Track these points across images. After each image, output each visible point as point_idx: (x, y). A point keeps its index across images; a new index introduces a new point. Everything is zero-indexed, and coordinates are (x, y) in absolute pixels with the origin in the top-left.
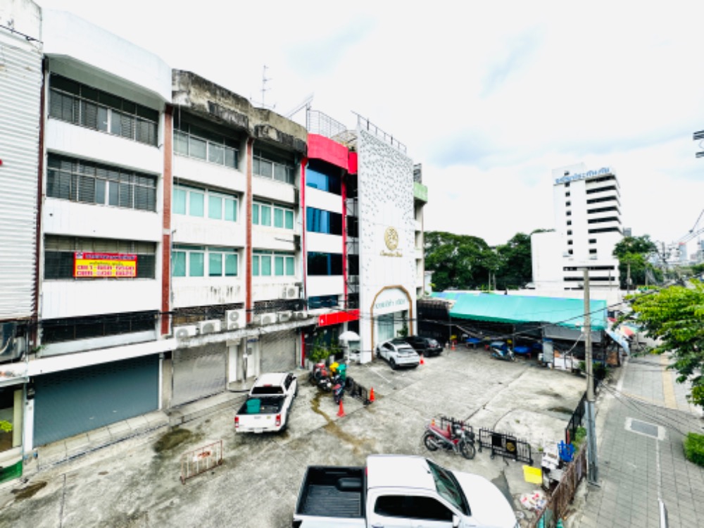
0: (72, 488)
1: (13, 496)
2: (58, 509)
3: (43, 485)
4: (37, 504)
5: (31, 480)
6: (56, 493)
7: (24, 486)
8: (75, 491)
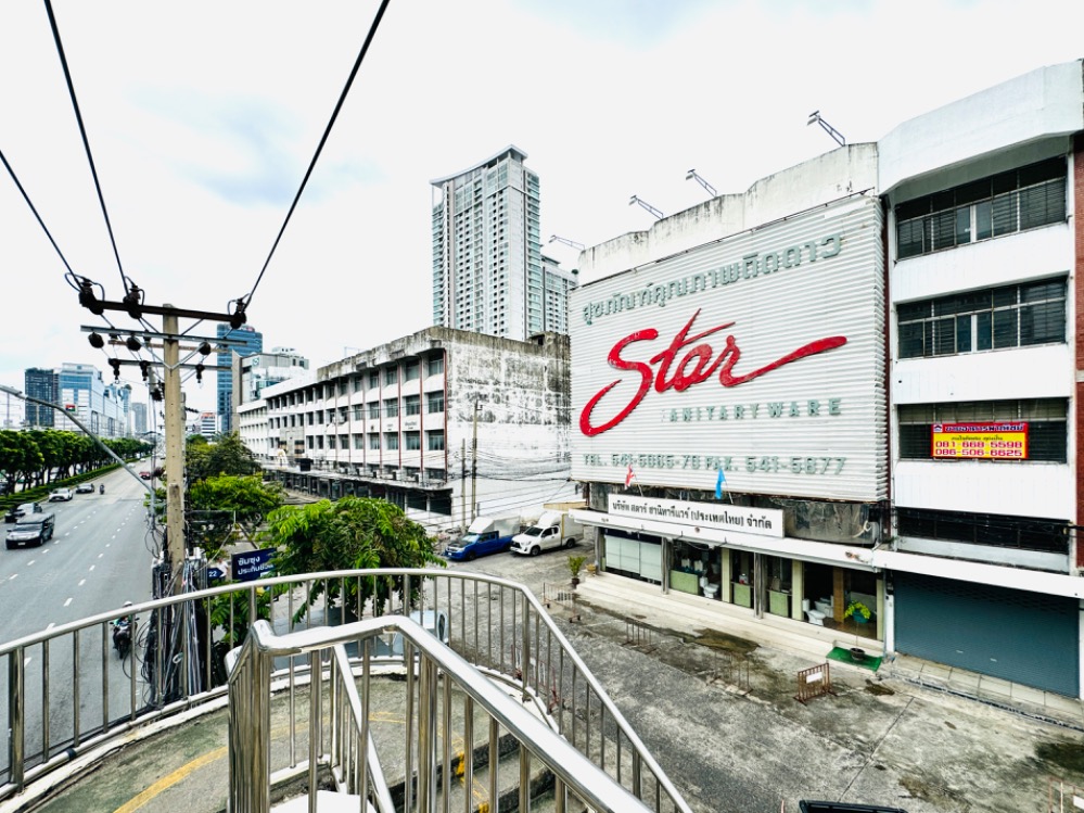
0: (911, 715)
1: (865, 684)
2: (890, 723)
3: (891, 693)
4: (878, 705)
5: (884, 681)
6: (896, 708)
7: (877, 683)
8: (913, 719)
